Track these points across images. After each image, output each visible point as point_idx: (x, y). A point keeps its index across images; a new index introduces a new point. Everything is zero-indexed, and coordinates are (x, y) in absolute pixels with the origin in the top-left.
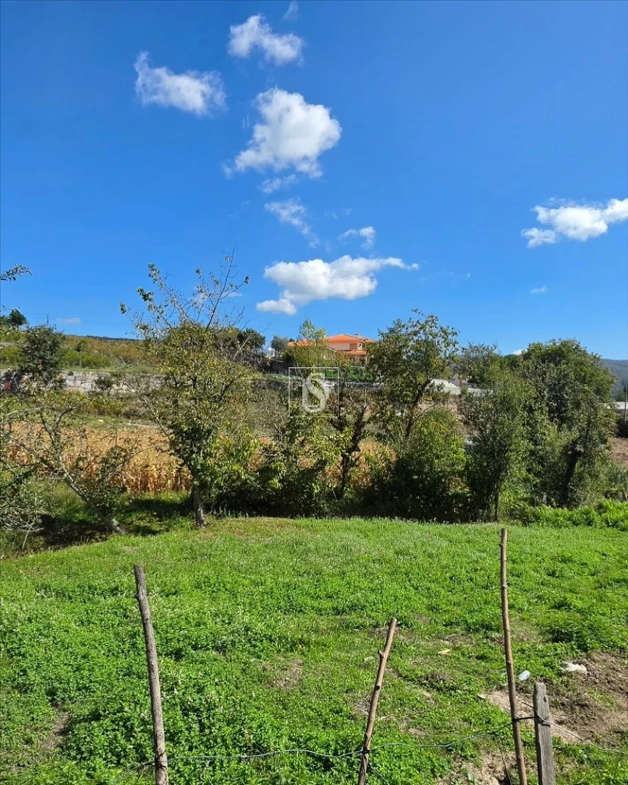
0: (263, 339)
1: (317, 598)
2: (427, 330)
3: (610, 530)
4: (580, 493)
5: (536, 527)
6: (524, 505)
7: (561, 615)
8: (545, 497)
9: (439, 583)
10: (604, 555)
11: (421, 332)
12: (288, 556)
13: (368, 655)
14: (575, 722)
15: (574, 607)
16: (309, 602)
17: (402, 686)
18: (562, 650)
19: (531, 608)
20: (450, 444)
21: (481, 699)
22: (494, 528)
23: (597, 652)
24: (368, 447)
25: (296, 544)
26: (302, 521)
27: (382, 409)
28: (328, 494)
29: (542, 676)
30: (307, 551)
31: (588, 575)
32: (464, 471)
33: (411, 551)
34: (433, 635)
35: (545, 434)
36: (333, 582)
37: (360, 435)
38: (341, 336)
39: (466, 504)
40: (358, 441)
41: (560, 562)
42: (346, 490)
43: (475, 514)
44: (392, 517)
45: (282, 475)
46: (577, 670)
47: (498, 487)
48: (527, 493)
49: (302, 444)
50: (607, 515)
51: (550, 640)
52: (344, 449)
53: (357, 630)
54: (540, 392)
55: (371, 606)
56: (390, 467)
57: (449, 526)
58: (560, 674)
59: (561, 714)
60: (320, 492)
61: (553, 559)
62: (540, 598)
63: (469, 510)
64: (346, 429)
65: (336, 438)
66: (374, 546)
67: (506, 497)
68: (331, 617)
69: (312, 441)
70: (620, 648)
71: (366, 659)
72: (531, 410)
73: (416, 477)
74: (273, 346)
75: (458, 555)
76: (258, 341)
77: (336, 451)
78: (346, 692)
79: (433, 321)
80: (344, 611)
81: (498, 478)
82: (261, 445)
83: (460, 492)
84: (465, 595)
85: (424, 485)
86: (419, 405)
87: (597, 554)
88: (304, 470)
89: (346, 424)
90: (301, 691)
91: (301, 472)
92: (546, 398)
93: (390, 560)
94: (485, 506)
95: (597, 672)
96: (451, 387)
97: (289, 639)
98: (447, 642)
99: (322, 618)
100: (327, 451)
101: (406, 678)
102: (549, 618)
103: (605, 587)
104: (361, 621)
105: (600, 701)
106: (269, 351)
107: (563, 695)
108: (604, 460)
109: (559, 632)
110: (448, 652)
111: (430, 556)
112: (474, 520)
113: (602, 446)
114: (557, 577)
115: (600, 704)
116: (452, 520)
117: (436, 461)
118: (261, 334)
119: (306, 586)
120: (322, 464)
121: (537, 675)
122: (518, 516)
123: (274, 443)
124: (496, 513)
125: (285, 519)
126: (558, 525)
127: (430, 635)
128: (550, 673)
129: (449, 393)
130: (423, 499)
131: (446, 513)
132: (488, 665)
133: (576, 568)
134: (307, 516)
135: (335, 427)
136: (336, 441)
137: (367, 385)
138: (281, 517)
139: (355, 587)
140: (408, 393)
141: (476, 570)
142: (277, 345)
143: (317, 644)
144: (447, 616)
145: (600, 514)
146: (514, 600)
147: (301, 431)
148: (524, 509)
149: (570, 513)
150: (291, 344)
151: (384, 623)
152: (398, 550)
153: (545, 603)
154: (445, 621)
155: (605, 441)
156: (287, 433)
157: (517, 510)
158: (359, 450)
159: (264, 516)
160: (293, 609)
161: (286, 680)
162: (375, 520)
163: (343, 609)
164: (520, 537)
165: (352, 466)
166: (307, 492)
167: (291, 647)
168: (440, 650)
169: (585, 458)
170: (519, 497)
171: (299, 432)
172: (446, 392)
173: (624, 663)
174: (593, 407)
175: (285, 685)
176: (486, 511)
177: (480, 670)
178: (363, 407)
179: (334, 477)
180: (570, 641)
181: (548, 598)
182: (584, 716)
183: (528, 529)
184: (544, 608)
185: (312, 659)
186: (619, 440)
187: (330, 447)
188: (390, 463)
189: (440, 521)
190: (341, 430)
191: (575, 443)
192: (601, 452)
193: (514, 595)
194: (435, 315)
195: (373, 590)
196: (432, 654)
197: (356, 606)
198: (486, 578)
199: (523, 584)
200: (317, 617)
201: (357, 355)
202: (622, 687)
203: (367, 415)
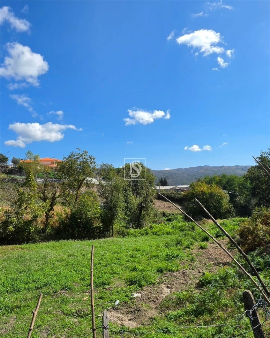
0: (7, 158)
1: (28, 283)
2: (83, 157)
3: (154, 236)
4: (144, 222)
5: (128, 238)
6: (124, 229)
7: (134, 273)
8: (131, 225)
9: (86, 267)
10: (151, 246)
11: (81, 158)
12: (15, 263)
13: (50, 307)
14: (136, 318)
15: (139, 269)
16: (23, 285)
17: (65, 319)
18: (132, 288)
19: (123, 272)
20: (94, 206)
21: (99, 317)
22: (111, 240)
23: (145, 287)
24: (58, 208)
25: (20, 257)
26: (24, 246)
27: (64, 191)
28: (39, 231)
29: (124, 301)
30: (25, 261)
31: (145, 255)
32: (99, 217)
33: (75, 254)
34: (81, 291)
35: (131, 200)
36: (36, 274)
37: (54, 203)
38: (46, 158)
39: (100, 230)
40: (53, 206)
41: (135, 251)
42: (47, 229)
43: (104, 235)
44: (68, 239)
45: (15, 224)
46: (137, 296)
47: (113, 223)
48: (125, 224)
49: (26, 209)
50: (153, 230)
51: (128, 285)
52: (46, 210)
53: (46, 296)
54: (129, 183)
55: (54, 283)
56: (68, 217)
57: (93, 241)
58: (131, 299)
59: (130, 316)
60: (34, 231)
61: (133, 250)
62: (127, 267)
63: (102, 233)
64: (48, 200)
65: (43, 205)
66: (58, 254)
67: (116, 226)
68: (34, 291)
69: (30, 207)
70: (154, 283)
71: (49, 309)
72: (126, 190)
73: (79, 221)
75: (96, 253)
76: (5, 159)
77: (43, 211)
78: (37, 328)
79: (85, 153)
80: (41, 287)
81: (113, 219)
82: (3, 210)
83: (98, 225)
84: (97, 271)
85: (83, 224)
86: (81, 189)
87: (149, 246)
88: (26, 221)
89: (48, 199)
90: (13, 333)
91: (24, 222)
92: (131, 185)
93: (65, 259)
94: (108, 231)
95: (145, 295)
96: (95, 181)
97: (10, 307)
98: (87, 294)
99: (30, 292)
100: (38, 211)
101: (67, 315)
102: (129, 275)
103: (150, 259)
104: (48, 291)
105: (145, 307)
106: (10, 164)
107: (132, 308)
108: (152, 209)
109: (132, 281)
110: (87, 299)
111: (83, 255)
112: (104, 237)
113: (151, 204)
114: (134, 258)
115: (145, 308)
116: (94, 238)
117: (88, 213)
118: (6, 156)
119: (23, 278)
120: (35, 217)
121: (122, 301)
122: (121, 234)
123: (10, 209)
124: (112, 233)
125: (15, 246)
126: (136, 236)
127: (80, 292)
128: (127, 299)
129: (94, 184)
130: (82, 230)
131: (92, 235)
132: (103, 301)
133: (140, 253)
134: (27, 243)
135: (42, 200)
136: (42, 207)
137: (58, 181)
138: (14, 245)
139: (47, 274)
140: (76, 184)
141: (102, 259)
142: (14, 162)
143: (25, 306)
144: (88, 282)
145: (151, 230)
146: (116, 270)
147: (25, 202)
148: (123, 231)
149: (140, 231)
150: (21, 161)
151: (59, 290)
152: (69, 254)
153: (128, 269)
154: (87, 284)
155: (152, 202)
156: (17, 204)
157: (121, 231)
158: (54, 210)
159: (5, 245)
160: (15, 290)
161: (5, 329)
162: (61, 241)
163: (40, 286)
164: (121, 242)
165: (51, 217)
166: (28, 231)
167: (11, 311)
168: (84, 298)
169: (145, 208)
170: (122, 226)
171: (24, 203)
172: (93, 183)
173: (154, 289)
174: (148, 188)
175: (5, 332)
176: (109, 233)
177: (100, 303)
178: (55, 190)
179: (41, 223)
180: (136, 284)
181: (129, 267)
182: (139, 315)
183: (124, 239)
184: (128, 271)
185: (21, 315)
186: (157, 201)
187: (39, 209)
188: (68, 215)
189: (89, 239)
190: (45, 201)
191: (142, 203)
192: (151, 206)
193: (116, 268)
194: (86, 151)
195: (55, 275)
196: (80, 300)
197: (47, 284)
198: (106, 262)
199: (121, 262)
200: (27, 292)
201: (54, 167)
202: (153, 300)
203: (58, 194)
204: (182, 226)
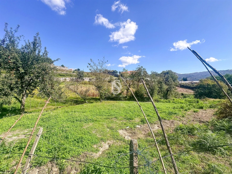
3: (173, 103)
4: (169, 97)
5: (160, 103)
8: (162, 97)
15: (150, 116)
17: (105, 128)
21: (117, 131)
23: (146, 124)
29: (131, 128)
35: (164, 87)
37: (130, 87)
39: (147, 99)
42: (127, 96)
46: (138, 127)
51: (140, 121)
53: (108, 119)
59: (130, 135)
67: (154, 98)
70: (152, 123)
71: (104, 124)
73: (138, 94)
74: (119, 73)
76: (117, 72)
80: (109, 116)
81: (153, 94)
95: (142, 127)
101: (108, 127)
107: (133, 131)
115: (138, 133)
126: (163, 102)
134: (119, 101)
140: (138, 80)
149: (166, 100)
150: (122, 73)
154: (125, 118)
157: (157, 100)
161: (86, 127)
165: (128, 92)
168: (119, 123)
169: (170, 91)
170: (159, 98)
178: (130, 82)
182: (134, 135)
188: (134, 92)
191: (168, 88)
202: (145, 130)
203: (131, 84)
204: (191, 100)
